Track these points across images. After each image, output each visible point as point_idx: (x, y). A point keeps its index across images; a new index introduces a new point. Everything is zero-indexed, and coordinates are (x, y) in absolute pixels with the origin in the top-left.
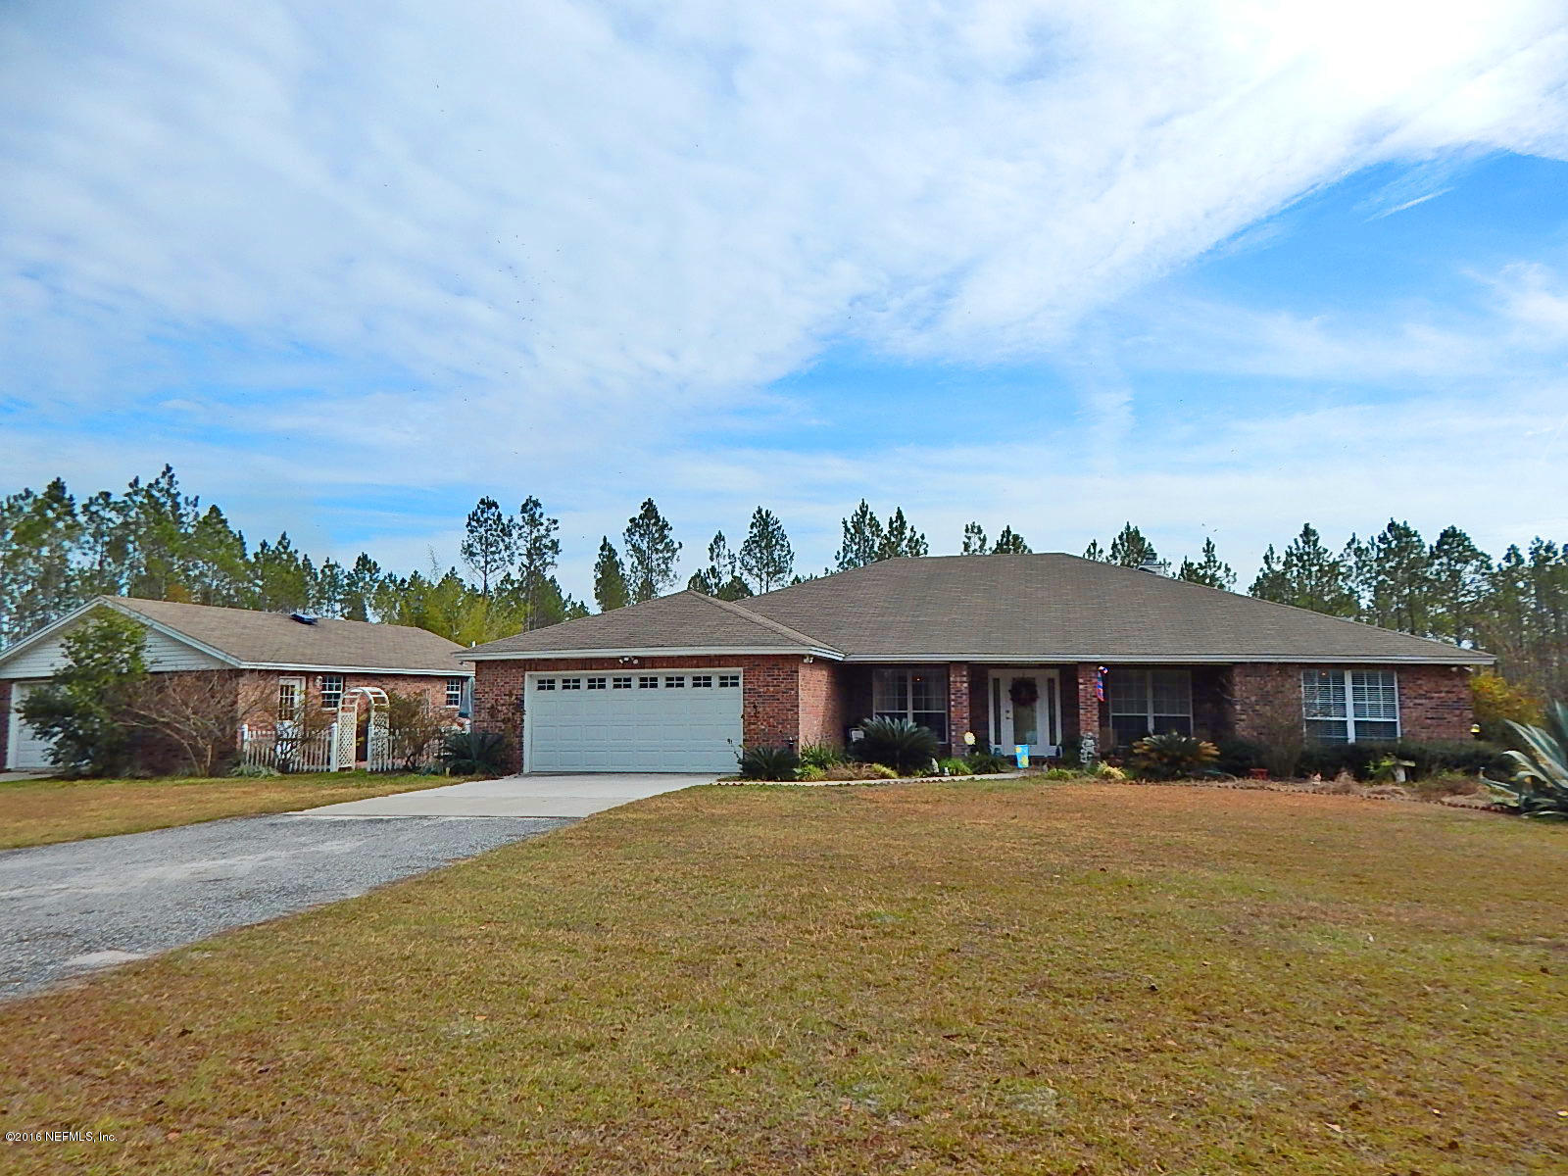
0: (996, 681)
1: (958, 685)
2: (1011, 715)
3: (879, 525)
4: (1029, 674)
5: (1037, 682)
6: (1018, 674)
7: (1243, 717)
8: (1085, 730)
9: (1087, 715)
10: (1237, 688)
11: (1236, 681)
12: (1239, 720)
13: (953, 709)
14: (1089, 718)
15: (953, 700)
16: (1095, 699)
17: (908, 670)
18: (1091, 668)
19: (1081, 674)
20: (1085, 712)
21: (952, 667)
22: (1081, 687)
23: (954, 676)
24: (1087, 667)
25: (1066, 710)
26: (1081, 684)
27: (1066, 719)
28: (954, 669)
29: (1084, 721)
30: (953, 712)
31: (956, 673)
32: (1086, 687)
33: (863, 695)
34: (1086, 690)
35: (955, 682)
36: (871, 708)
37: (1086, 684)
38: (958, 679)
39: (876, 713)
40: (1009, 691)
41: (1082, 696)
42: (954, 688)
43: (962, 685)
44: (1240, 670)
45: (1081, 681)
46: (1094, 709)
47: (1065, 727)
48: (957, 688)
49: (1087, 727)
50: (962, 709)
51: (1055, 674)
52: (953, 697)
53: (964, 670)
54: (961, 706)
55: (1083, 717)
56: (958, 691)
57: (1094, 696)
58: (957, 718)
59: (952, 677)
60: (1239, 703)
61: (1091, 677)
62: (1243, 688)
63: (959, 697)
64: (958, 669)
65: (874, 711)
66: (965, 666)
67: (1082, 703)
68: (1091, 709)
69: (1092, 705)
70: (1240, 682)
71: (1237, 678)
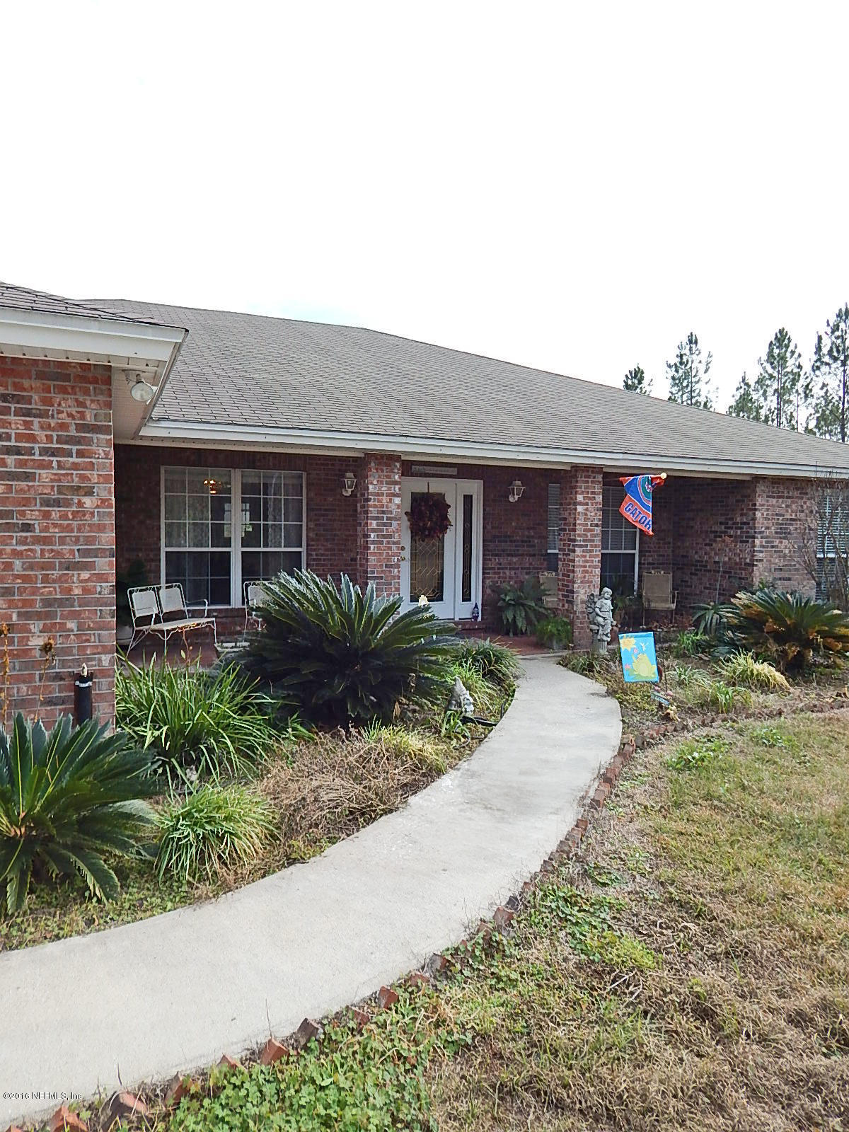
2: (406, 555)
4: (436, 486)
5: (449, 500)
6: (420, 485)
7: (761, 555)
8: (582, 582)
9: (585, 556)
10: (758, 514)
11: (758, 504)
12: (757, 561)
13: (372, 547)
14: (587, 561)
15: (374, 530)
16: (598, 530)
17: (232, 470)
18: (594, 477)
19: (581, 488)
20: (583, 551)
21: (373, 464)
22: (580, 509)
23: (375, 482)
24: (589, 477)
25: (491, 546)
26: (580, 504)
27: (490, 560)
28: (377, 469)
29: (582, 566)
30: (374, 554)
31: (379, 477)
32: (587, 510)
33: (141, 517)
34: (586, 515)
35: (378, 494)
36: (157, 544)
37: (587, 504)
38: (384, 489)
39: (166, 552)
40: (406, 513)
41: (579, 524)
42: (375, 506)
43: (391, 500)
44: (763, 488)
45: (580, 498)
46: (596, 546)
47: (489, 573)
48: (382, 506)
49: (585, 577)
50: (390, 548)
51: (475, 487)
52: (374, 524)
53: (396, 471)
54: (388, 543)
55: (579, 561)
56: (383, 512)
57: (597, 525)
58: (381, 566)
59: (372, 483)
60: (759, 536)
61: (593, 493)
62: (765, 514)
63: (384, 525)
64: (385, 468)
65: (164, 550)
66: (398, 465)
67: (579, 535)
68: (592, 546)
69: (593, 541)
70: (763, 505)
71: (760, 500)
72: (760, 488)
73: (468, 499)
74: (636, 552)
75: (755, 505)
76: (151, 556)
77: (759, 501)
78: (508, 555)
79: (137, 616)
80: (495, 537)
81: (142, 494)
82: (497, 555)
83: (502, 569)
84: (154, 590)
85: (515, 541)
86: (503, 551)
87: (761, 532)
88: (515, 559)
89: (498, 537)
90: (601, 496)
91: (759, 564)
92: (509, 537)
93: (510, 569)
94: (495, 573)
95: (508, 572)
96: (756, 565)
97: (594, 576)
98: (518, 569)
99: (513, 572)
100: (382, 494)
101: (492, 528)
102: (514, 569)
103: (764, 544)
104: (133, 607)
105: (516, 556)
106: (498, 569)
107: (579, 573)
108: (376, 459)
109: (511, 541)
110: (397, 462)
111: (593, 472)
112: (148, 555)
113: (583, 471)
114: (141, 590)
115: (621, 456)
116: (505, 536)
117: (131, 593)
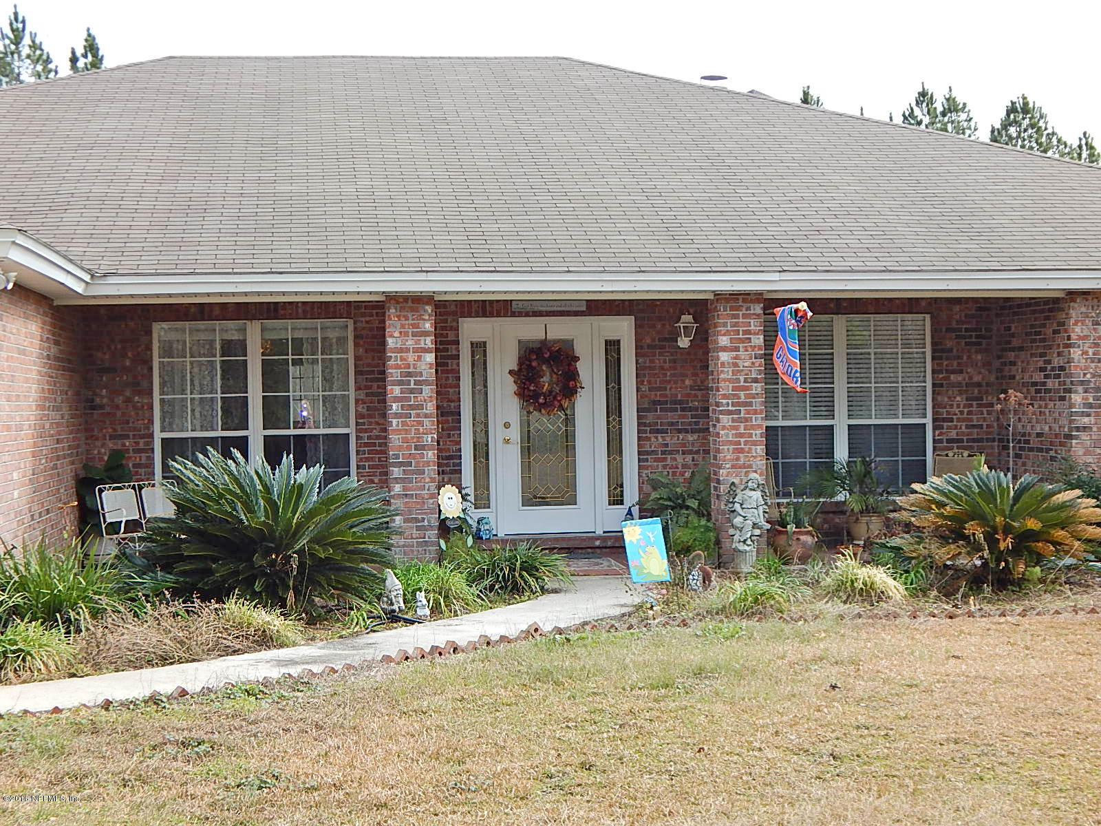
0: (479, 348)
1: (411, 357)
2: (515, 434)
3: (48, 61)
4: (558, 330)
5: (579, 350)
6: (533, 330)
7: (1086, 420)
8: (733, 467)
9: (736, 428)
10: (1076, 353)
11: (1073, 336)
12: (1078, 429)
13: (394, 422)
14: (741, 435)
15: (396, 399)
16: (758, 388)
17: (248, 323)
18: (748, 309)
19: (725, 325)
20: (733, 420)
21: (392, 311)
22: (724, 357)
23: (396, 334)
24: (739, 308)
25: (650, 417)
26: (725, 349)
27: (649, 439)
28: (398, 317)
29: (731, 443)
30: (397, 431)
31: (403, 326)
32: (736, 358)
33: (128, 394)
34: (736, 365)
35: (401, 350)
36: (148, 428)
37: (737, 349)
38: (410, 342)
39: (163, 439)
40: (511, 372)
41: (724, 380)
42: (398, 367)
43: (419, 357)
44: (1083, 309)
45: (724, 341)
46: (755, 412)
47: (647, 460)
48: (408, 366)
49: (738, 459)
50: (421, 423)
51: (623, 328)
52: (396, 391)
53: (427, 317)
54: (418, 415)
55: (727, 435)
56: (409, 374)
57: (756, 381)
58: (409, 448)
59: (392, 336)
60: (1080, 389)
61: (749, 332)
62: (1091, 351)
63: (412, 391)
64: (410, 315)
65: (158, 436)
66: (429, 309)
67: (725, 397)
68: (748, 412)
69: (750, 404)
70: (1085, 337)
71: (1078, 329)
72: (1076, 311)
73: (613, 347)
74: (928, 421)
75: (1069, 338)
76: (141, 446)
77: (1077, 331)
78: (679, 431)
79: (109, 521)
80: (655, 403)
81: (128, 363)
82: (658, 431)
83: (671, 452)
84: (134, 488)
85: (690, 409)
86: (672, 424)
87: (1082, 383)
88: (691, 437)
89: (660, 403)
90: (762, 337)
91: (1084, 436)
92: (680, 402)
93: (684, 453)
94: (657, 460)
95: (679, 458)
96: (1077, 437)
97: (755, 457)
98: (697, 452)
99: (689, 458)
100: (408, 350)
101: (650, 390)
102: (690, 452)
103: (1091, 400)
104: (103, 509)
105: (693, 431)
106: (663, 453)
107: (727, 453)
108: (398, 302)
109: (683, 409)
110: (427, 304)
111: (744, 301)
112: (137, 443)
113: (727, 300)
114: (114, 489)
115: (776, 276)
116: (675, 402)
117: (101, 491)
